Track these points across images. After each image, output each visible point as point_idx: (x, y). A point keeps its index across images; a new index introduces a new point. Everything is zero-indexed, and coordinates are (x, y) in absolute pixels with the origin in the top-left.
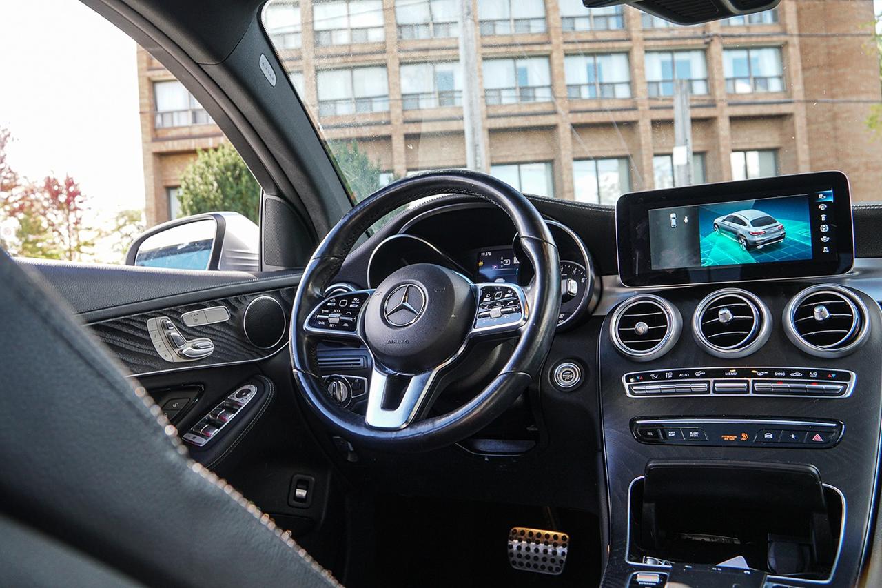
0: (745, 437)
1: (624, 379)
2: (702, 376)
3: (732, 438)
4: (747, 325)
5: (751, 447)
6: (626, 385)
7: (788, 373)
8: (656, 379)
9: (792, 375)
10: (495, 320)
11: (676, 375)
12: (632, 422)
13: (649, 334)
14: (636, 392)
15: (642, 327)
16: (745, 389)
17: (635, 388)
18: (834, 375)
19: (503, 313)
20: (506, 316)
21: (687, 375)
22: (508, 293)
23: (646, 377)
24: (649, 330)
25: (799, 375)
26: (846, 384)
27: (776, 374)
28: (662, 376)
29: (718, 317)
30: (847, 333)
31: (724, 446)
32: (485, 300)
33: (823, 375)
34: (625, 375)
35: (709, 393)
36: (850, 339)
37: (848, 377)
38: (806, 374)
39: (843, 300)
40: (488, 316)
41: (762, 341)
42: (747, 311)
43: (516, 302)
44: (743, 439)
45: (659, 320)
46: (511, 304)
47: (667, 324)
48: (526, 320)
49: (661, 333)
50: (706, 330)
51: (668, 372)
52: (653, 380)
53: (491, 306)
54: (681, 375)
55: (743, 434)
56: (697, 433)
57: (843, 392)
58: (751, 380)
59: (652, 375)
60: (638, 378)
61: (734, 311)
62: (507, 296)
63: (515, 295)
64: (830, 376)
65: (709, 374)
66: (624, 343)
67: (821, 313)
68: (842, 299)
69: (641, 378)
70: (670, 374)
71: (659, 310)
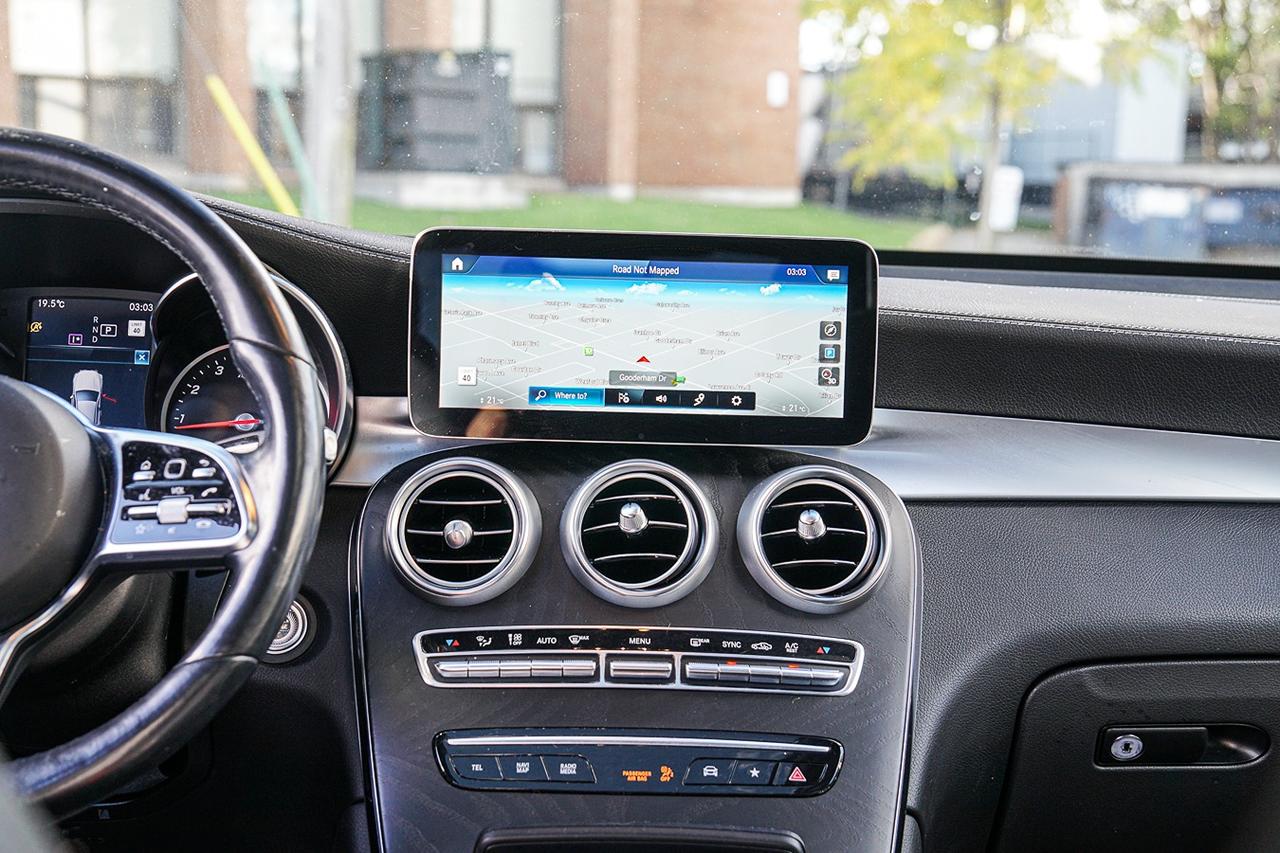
0: (667, 774)
1: (417, 643)
2: (583, 645)
3: (642, 776)
4: (676, 540)
5: (677, 794)
6: (422, 657)
7: (747, 641)
8: (487, 648)
9: (754, 646)
10: (171, 530)
11: (530, 639)
12: (439, 743)
13: (474, 547)
14: (445, 675)
15: (459, 532)
16: (668, 675)
17: (443, 666)
18: (827, 650)
19: (193, 515)
20: (200, 523)
21: (553, 640)
22: (201, 466)
23: (467, 642)
24: (474, 538)
25: (765, 648)
26: (848, 667)
27: (725, 644)
28: (500, 640)
29: (618, 520)
30: (854, 568)
31: (626, 794)
32: (137, 476)
33: (808, 649)
34: (418, 636)
35: (598, 680)
36: (859, 579)
37: (849, 653)
38: (778, 646)
39: (851, 501)
40: (153, 517)
41: (699, 575)
42: (675, 511)
43: (225, 492)
44: (663, 779)
45: (496, 518)
46: (210, 495)
47: (512, 528)
48: (251, 537)
49: (498, 547)
50: (593, 544)
51: (514, 632)
52: (482, 648)
53: (159, 494)
54: (539, 641)
55: (664, 769)
56: (574, 766)
57: (842, 683)
58: (678, 655)
59: (480, 639)
60: (449, 642)
61: (650, 509)
62: (197, 473)
63: (219, 473)
64: (820, 651)
65: (597, 639)
66: (419, 564)
67: (811, 524)
68: (849, 499)
69: (456, 643)
70: (518, 637)
71: (498, 495)
